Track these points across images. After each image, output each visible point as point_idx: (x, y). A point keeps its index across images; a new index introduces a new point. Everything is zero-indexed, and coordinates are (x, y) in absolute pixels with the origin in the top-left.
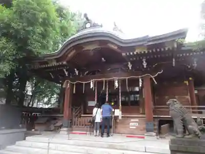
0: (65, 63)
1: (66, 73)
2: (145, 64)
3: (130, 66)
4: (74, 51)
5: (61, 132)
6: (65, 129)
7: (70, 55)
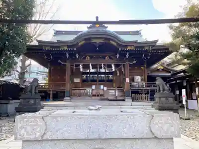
0: (75, 49)
1: (68, 56)
2: (127, 56)
3: (118, 56)
4: (83, 42)
5: (64, 100)
6: (69, 98)
7: (80, 44)
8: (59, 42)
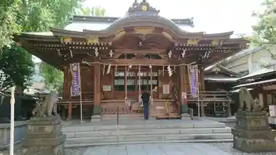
0: (110, 44)
1: (97, 54)
2: (183, 54)
3: (170, 54)
5: (92, 120)
6: (98, 116)
7: (117, 36)
8: (86, 32)
